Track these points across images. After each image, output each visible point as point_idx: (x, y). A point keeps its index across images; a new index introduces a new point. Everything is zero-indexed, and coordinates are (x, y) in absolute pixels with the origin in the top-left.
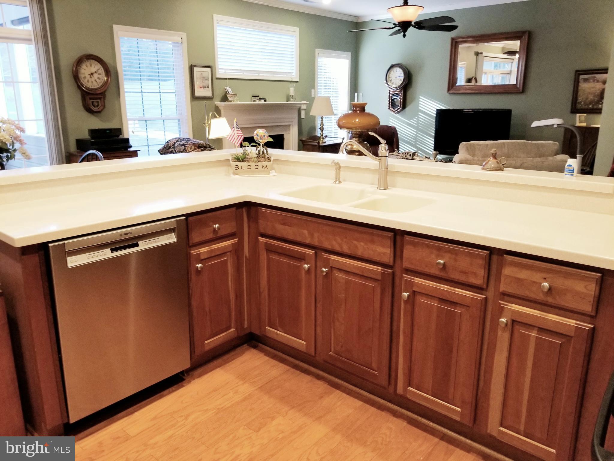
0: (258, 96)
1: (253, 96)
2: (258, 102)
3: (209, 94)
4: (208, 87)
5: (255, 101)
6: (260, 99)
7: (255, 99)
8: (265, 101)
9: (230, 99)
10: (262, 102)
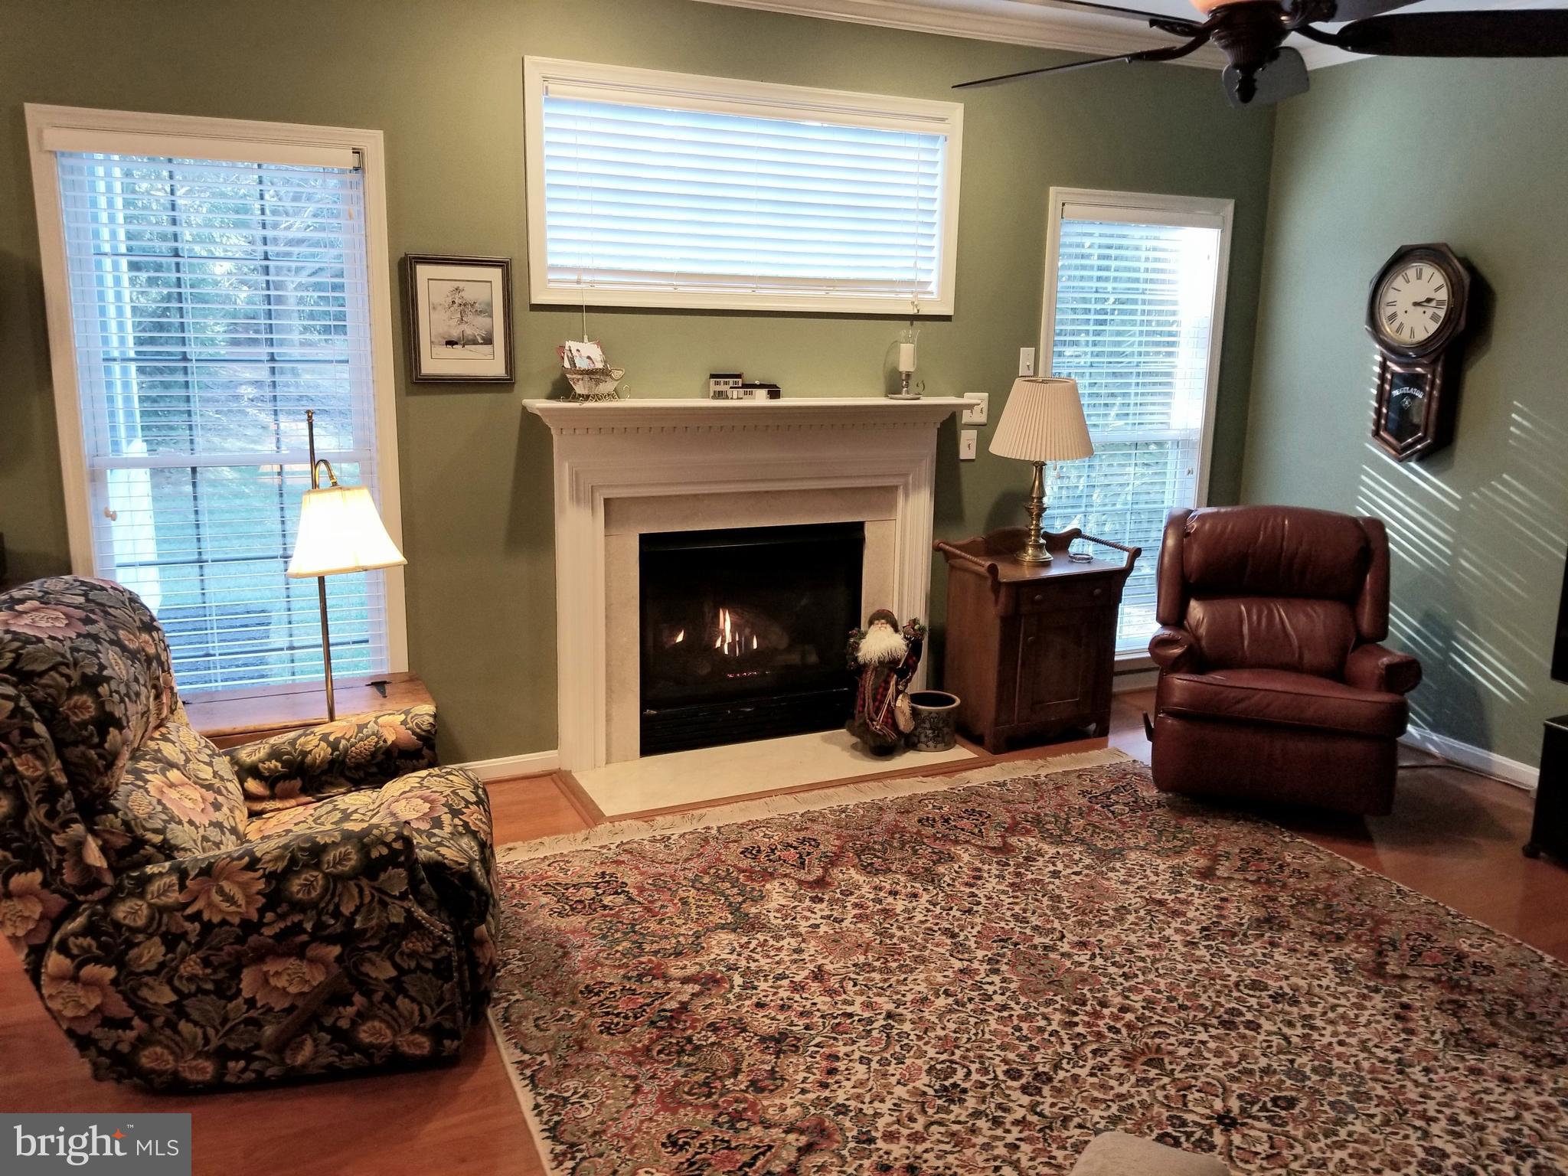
0: (739, 376)
1: (713, 376)
2: (738, 400)
3: (495, 367)
4: (488, 341)
5: (719, 395)
6: (744, 386)
7: (722, 388)
8: (774, 392)
9: (579, 389)
10: (760, 399)
